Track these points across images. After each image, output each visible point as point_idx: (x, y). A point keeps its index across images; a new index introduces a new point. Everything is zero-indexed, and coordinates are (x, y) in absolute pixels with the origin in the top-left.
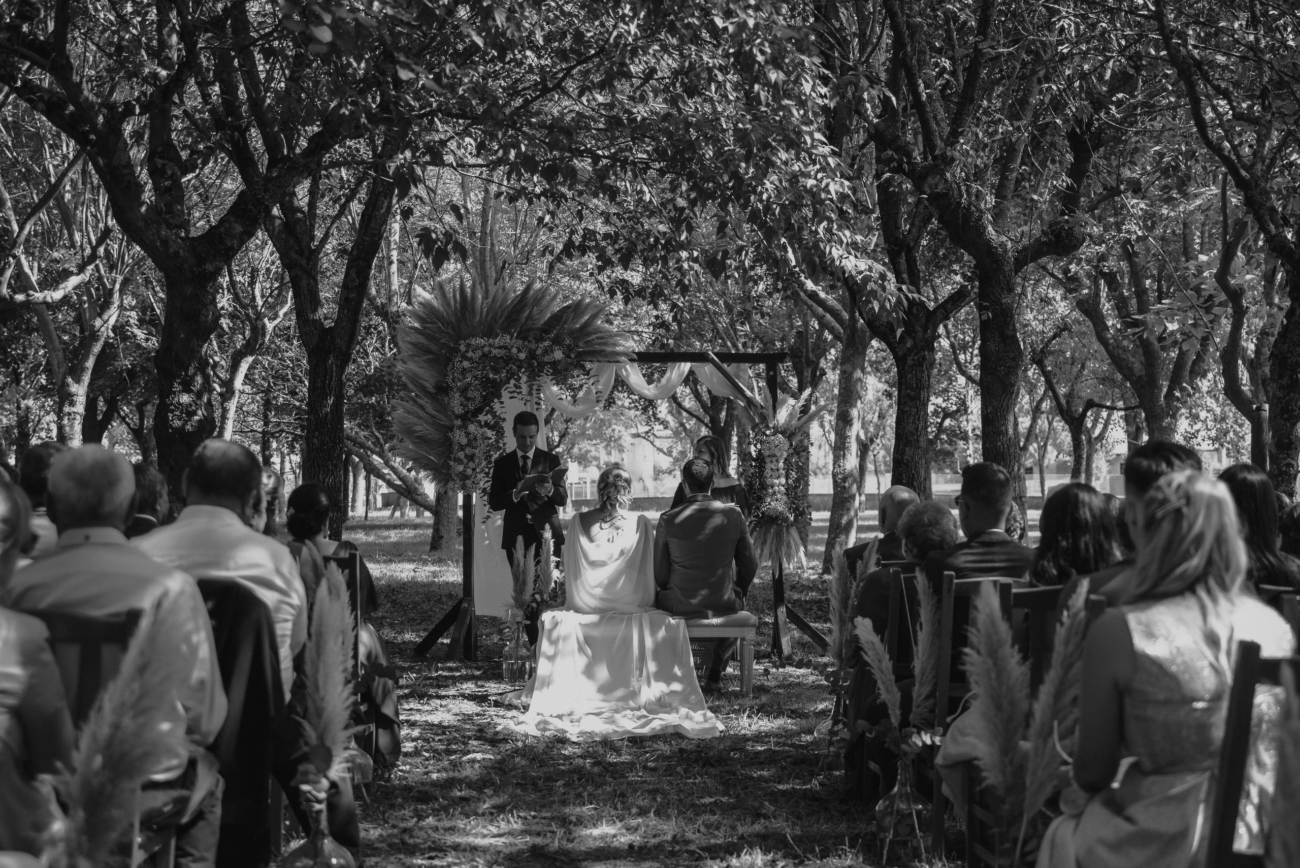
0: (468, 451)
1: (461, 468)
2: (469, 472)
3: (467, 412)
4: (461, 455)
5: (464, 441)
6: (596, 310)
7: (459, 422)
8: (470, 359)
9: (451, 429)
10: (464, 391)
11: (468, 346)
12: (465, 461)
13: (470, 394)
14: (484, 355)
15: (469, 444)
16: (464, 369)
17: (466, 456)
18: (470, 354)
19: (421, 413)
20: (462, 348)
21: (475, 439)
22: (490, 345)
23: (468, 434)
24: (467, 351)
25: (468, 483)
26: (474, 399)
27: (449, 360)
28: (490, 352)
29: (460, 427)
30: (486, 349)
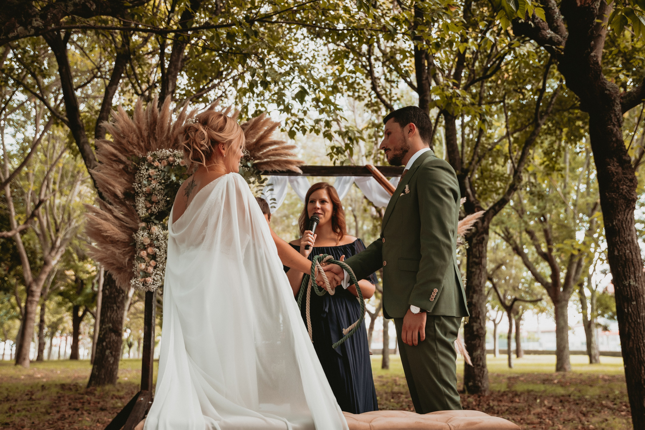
0: (150, 250)
1: (143, 266)
2: (151, 270)
3: (151, 215)
4: (143, 254)
5: (148, 241)
6: (271, 125)
7: (143, 225)
8: (156, 167)
9: (135, 230)
10: (148, 195)
11: (154, 156)
12: (147, 259)
13: (154, 198)
14: (170, 164)
15: (151, 245)
16: (150, 176)
17: (148, 255)
18: (156, 164)
19: (109, 216)
20: (149, 157)
21: (157, 239)
22: (175, 156)
23: (150, 234)
24: (154, 161)
25: (150, 280)
26: (158, 203)
27: (137, 169)
28: (174, 161)
29: (144, 229)
30: (171, 159)
